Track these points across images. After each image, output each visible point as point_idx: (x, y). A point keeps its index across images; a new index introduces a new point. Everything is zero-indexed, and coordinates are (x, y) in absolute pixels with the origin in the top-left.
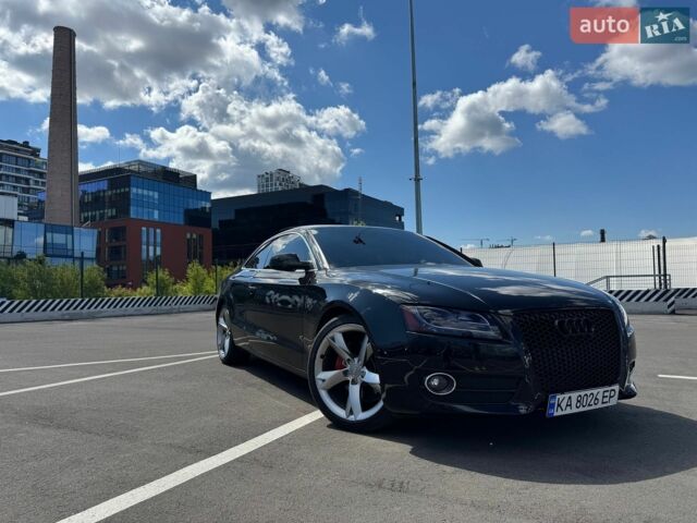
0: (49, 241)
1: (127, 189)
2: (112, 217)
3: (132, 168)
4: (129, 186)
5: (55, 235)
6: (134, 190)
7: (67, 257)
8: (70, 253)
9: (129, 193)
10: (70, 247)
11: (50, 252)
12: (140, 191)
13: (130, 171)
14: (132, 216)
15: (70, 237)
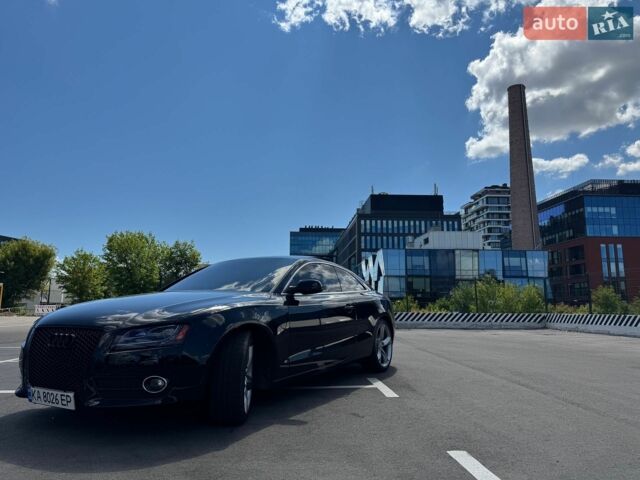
0: (506, 264)
1: (581, 210)
2: (570, 238)
3: (586, 188)
4: (583, 207)
5: (511, 259)
6: (589, 209)
7: (523, 277)
8: (525, 274)
9: (583, 213)
10: (524, 268)
11: (508, 273)
12: (595, 210)
13: (584, 192)
14: (588, 234)
15: (523, 260)
